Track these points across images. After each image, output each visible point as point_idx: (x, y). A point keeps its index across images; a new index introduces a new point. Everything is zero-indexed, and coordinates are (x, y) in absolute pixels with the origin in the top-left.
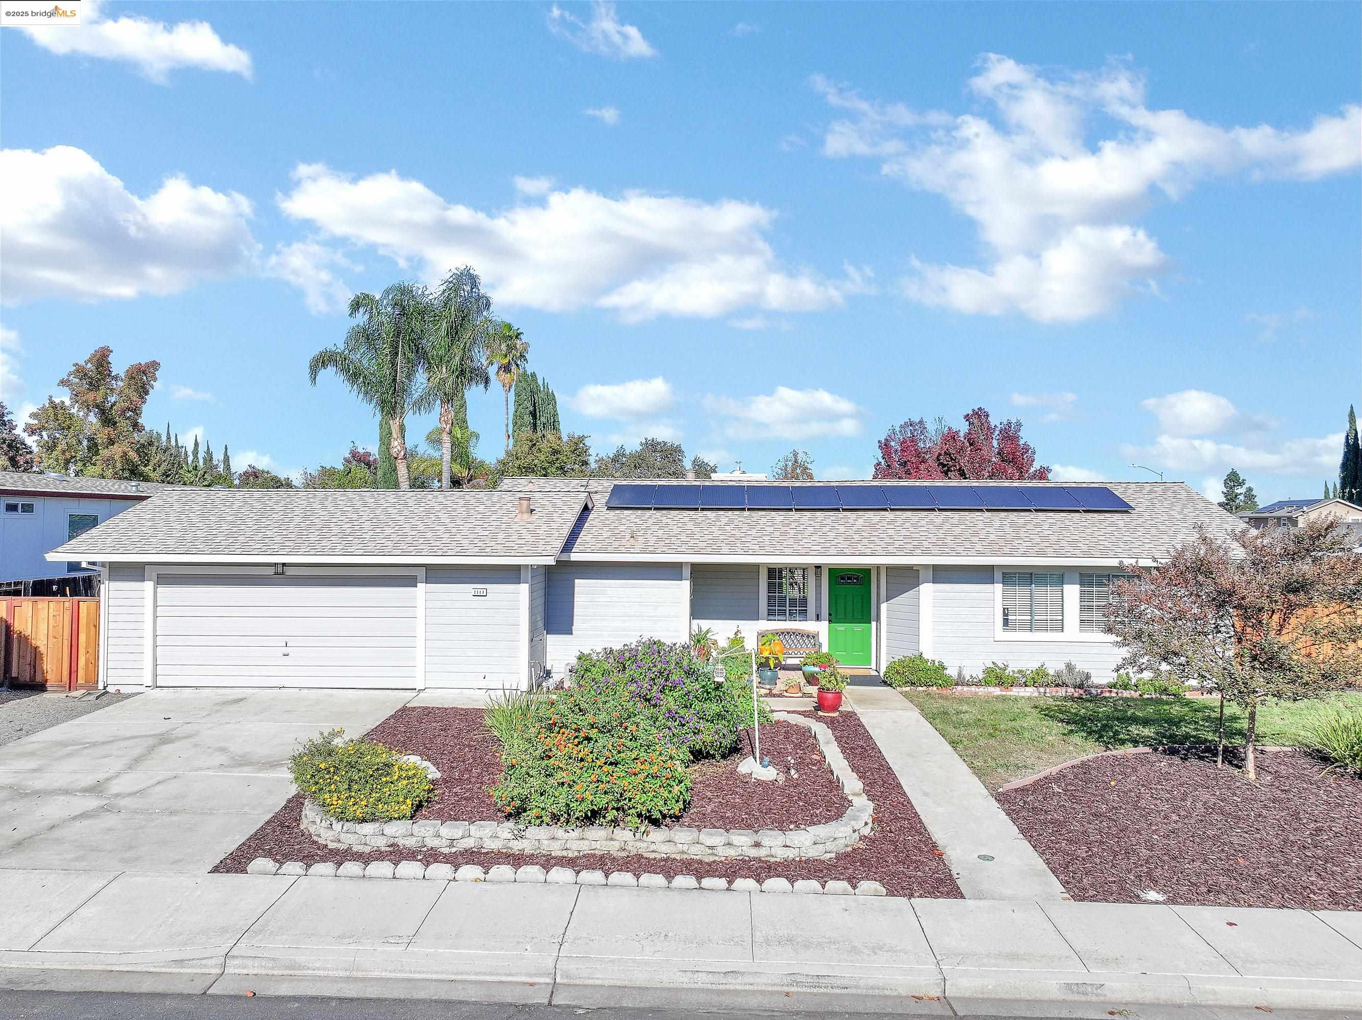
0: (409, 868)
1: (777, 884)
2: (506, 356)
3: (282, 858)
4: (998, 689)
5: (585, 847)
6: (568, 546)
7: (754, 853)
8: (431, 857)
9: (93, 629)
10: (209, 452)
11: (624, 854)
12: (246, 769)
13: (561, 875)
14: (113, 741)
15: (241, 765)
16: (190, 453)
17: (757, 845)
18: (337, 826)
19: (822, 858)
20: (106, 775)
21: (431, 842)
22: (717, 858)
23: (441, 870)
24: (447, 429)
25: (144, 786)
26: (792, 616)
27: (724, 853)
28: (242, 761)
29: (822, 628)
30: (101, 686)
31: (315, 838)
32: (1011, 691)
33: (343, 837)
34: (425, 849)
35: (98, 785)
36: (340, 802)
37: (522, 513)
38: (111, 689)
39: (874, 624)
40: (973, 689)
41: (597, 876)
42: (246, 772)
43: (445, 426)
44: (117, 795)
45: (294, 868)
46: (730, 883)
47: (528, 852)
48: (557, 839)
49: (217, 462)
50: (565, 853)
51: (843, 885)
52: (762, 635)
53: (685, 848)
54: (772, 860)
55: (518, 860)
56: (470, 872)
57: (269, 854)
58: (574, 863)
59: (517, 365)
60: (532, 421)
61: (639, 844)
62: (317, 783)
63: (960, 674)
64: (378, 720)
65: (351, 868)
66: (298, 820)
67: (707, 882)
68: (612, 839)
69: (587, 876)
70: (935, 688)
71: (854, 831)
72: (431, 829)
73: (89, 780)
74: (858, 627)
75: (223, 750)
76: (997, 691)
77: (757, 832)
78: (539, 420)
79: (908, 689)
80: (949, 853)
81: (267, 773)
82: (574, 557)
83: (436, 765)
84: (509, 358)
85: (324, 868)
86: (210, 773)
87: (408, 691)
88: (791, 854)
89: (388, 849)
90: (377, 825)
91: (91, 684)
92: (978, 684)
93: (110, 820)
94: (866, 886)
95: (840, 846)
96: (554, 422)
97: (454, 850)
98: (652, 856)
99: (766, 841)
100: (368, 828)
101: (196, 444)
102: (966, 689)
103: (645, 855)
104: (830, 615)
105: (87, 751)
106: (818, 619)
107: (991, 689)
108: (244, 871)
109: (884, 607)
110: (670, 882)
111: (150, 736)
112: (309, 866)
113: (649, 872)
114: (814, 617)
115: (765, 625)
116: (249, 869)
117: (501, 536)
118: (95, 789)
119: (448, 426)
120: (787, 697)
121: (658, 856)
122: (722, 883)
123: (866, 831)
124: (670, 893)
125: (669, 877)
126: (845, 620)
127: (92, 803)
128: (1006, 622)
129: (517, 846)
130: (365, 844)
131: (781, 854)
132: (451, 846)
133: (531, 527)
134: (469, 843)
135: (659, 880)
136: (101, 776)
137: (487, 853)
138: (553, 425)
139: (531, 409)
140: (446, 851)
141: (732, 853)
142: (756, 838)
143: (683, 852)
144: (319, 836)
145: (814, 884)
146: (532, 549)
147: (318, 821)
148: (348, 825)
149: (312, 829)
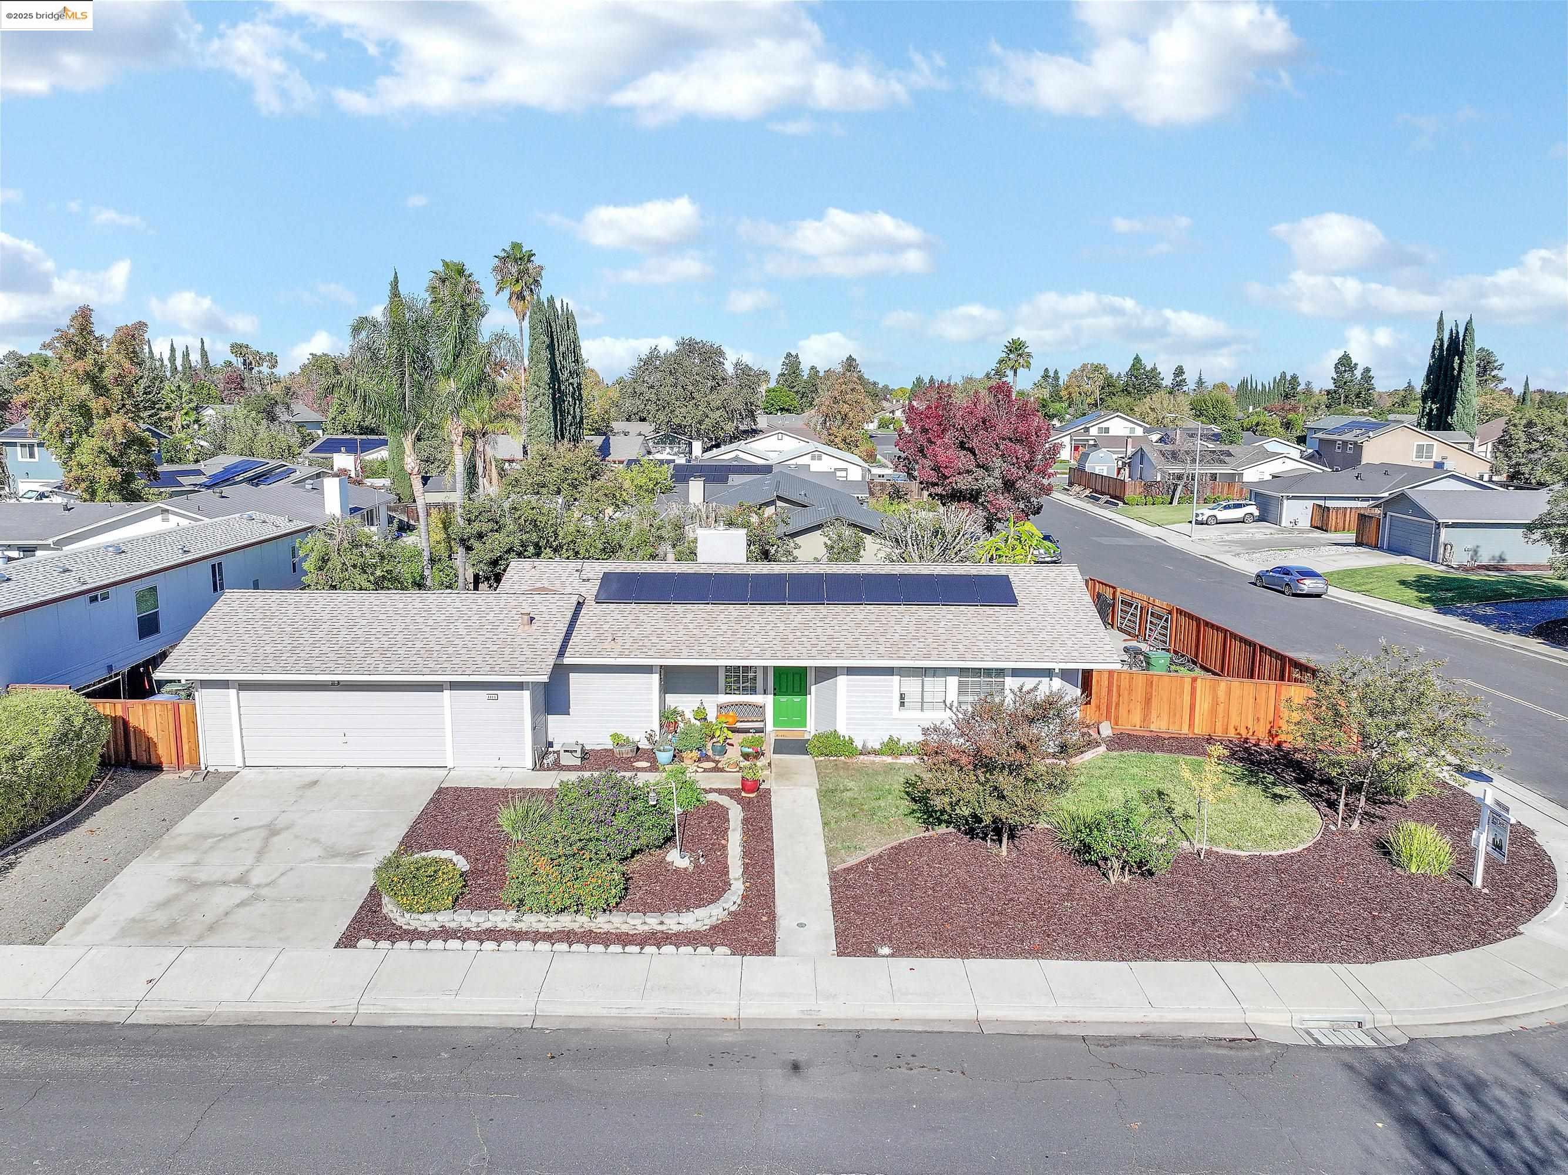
0: (454, 944)
1: (668, 949)
2: (517, 281)
3: (377, 937)
4: (890, 758)
5: (558, 926)
6: (561, 653)
7: (660, 928)
8: (465, 935)
9: (192, 724)
10: (186, 355)
11: (582, 930)
12: (338, 860)
13: (543, 946)
14: (236, 834)
15: (334, 856)
16: (166, 362)
17: (662, 923)
18: (407, 916)
19: (701, 930)
20: (245, 868)
21: (466, 925)
22: (637, 932)
23: (472, 945)
24: (459, 442)
25: (273, 877)
26: (745, 691)
27: (642, 928)
28: (332, 853)
29: (768, 701)
30: (203, 768)
31: (394, 922)
32: (900, 759)
33: (411, 922)
34: (462, 929)
35: (242, 877)
36: (408, 902)
37: (524, 625)
38: (211, 769)
39: (808, 696)
40: (872, 758)
41: (564, 947)
42: (335, 864)
43: (456, 439)
44: (258, 886)
45: (384, 944)
46: (642, 949)
47: (524, 930)
48: (542, 922)
49: (196, 364)
50: (547, 930)
51: (707, 949)
52: (721, 707)
53: (619, 925)
54: (670, 932)
55: (518, 936)
56: (489, 945)
57: (368, 935)
58: (549, 937)
59: (531, 290)
60: (549, 356)
61: (591, 924)
62: (392, 889)
63: (864, 746)
64: (421, 805)
65: (419, 944)
66: (380, 905)
67: (628, 949)
68: (575, 921)
69: (558, 947)
70: (843, 758)
71: (724, 910)
72: (465, 917)
73: (234, 873)
74: (797, 699)
75: (316, 841)
76: (889, 760)
77: (662, 915)
78: (558, 350)
79: (823, 758)
80: (781, 921)
81: (351, 864)
82: (567, 661)
83: (466, 857)
84: (522, 284)
85: (402, 945)
86: (313, 864)
87: (441, 769)
88: (681, 928)
89: (439, 929)
90: (432, 914)
91: (195, 765)
92: (876, 753)
93: (260, 907)
94: (721, 950)
95: (713, 921)
96: (574, 349)
97: (479, 929)
98: (599, 931)
99: (666, 921)
100: (427, 917)
101: (173, 350)
102: (866, 758)
103: (595, 930)
104: (775, 689)
105: (222, 845)
106: (765, 693)
107: (885, 758)
108: (355, 947)
109: (813, 688)
110: (606, 949)
111: (260, 827)
112: (393, 943)
113: (595, 943)
114: (762, 692)
115: (723, 699)
116: (358, 945)
117: (507, 651)
118: (242, 880)
119: (459, 438)
120: (727, 772)
121: (602, 931)
122: (637, 949)
123: (733, 909)
124: (606, 957)
125: (607, 946)
126: (786, 693)
127: (243, 893)
128: (902, 704)
129: (518, 926)
130: (426, 926)
131: (676, 928)
132: (478, 926)
133: (531, 640)
134: (488, 925)
135: (600, 948)
136: (242, 869)
137: (499, 931)
138: (574, 352)
139: (547, 341)
140: (474, 930)
141: (646, 928)
142: (661, 919)
143: (617, 928)
144: (396, 920)
145: (690, 949)
146: (531, 667)
147: (395, 911)
148: (414, 915)
149: (391, 915)
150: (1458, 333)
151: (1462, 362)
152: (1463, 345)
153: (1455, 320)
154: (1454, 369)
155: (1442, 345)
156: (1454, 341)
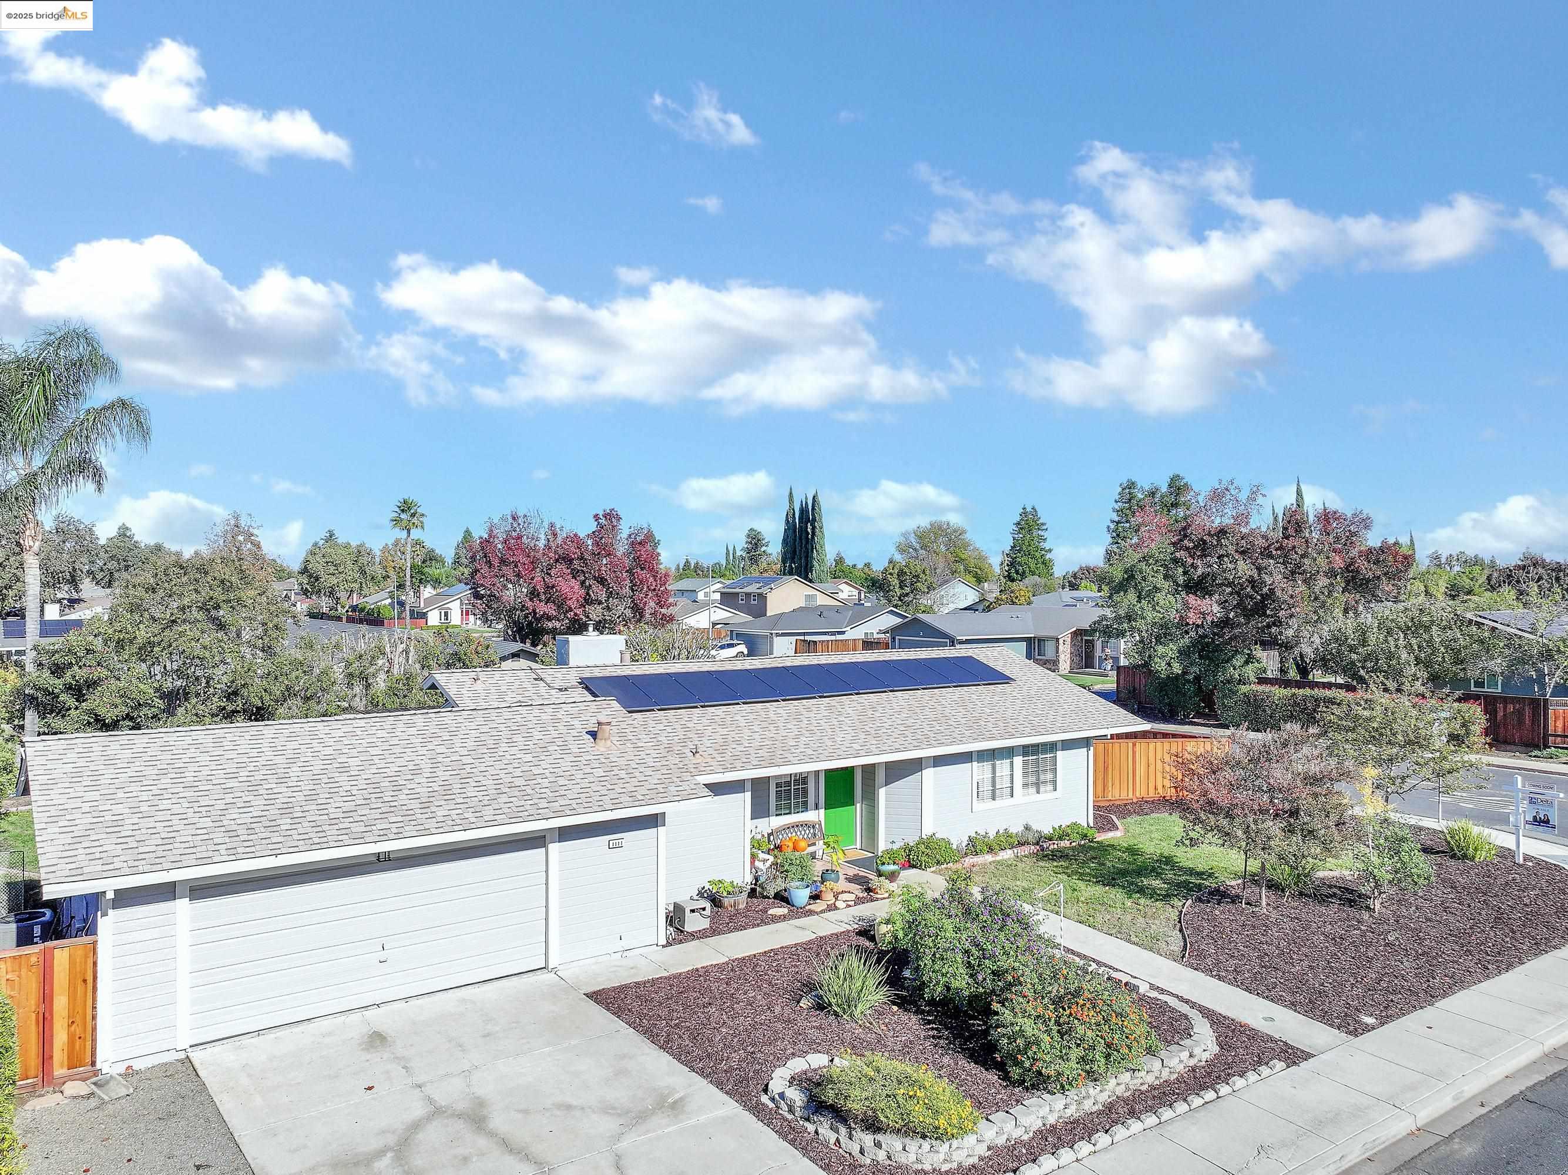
1: (1237, 1082)
9: (81, 985)
11: (1130, 1093)
22: (1175, 1075)
26: (796, 809)
27: (1177, 1070)
29: (821, 817)
30: (105, 1069)
37: (603, 740)
38: (118, 1068)
39: (858, 806)
46: (1216, 1091)
47: (1076, 1115)
51: (1266, 1069)
61: (1134, 1082)
64: (615, 1021)
74: (845, 811)
86: (635, 1138)
87: (539, 972)
92: (973, 853)
94: (1276, 1064)
97: (1031, 1135)
98: (1145, 1087)
103: (1141, 1089)
106: (816, 808)
109: (882, 792)
110: (1189, 1105)
114: (814, 806)
115: (776, 822)
117: (622, 774)
121: (1147, 1086)
122: (1212, 1093)
126: (834, 805)
128: (978, 794)
129: (1068, 1114)
143: (1158, 1078)
145: (1253, 1074)
146: (679, 789)
150: (806, 503)
151: (814, 528)
152: (813, 515)
153: (803, 494)
154: (808, 534)
155: (794, 514)
156: (803, 511)
